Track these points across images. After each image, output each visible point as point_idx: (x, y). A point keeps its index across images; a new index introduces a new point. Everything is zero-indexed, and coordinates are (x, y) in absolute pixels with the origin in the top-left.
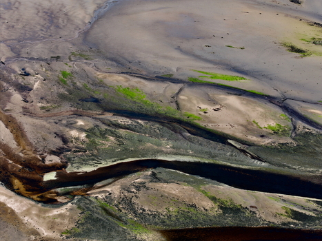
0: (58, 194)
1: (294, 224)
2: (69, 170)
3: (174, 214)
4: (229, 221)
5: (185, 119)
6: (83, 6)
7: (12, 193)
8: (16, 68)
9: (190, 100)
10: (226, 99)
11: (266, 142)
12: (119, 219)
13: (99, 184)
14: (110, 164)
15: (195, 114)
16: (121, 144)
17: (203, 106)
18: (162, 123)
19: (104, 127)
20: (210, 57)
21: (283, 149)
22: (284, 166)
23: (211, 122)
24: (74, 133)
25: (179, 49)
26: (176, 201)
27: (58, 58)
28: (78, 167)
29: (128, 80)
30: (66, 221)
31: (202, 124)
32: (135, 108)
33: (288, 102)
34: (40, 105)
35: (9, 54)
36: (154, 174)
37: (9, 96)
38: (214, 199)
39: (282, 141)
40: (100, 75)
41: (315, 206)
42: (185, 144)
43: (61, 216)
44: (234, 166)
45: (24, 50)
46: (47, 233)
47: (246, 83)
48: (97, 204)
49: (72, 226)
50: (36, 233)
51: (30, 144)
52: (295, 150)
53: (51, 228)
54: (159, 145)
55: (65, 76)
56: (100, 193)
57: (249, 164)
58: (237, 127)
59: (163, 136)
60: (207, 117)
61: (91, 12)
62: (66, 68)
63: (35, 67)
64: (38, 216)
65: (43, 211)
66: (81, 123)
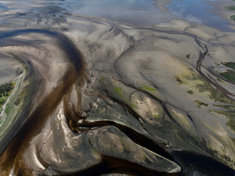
0: (79, 130)
1: (144, 164)
2: (87, 120)
3: (108, 148)
4: (124, 157)
5: (130, 105)
6: (120, 50)
7: (67, 126)
8: (91, 73)
9: (134, 97)
10: (146, 99)
11: (151, 122)
12: (92, 145)
13: (92, 128)
14: (99, 120)
15: (134, 104)
16: (106, 112)
17: (138, 101)
18: (122, 106)
19: (104, 104)
20: (149, 79)
21: (155, 127)
22: (153, 135)
23: (138, 109)
24: (95, 104)
25: (141, 73)
26: (112, 143)
27: (104, 70)
28: (90, 119)
29: (120, 84)
30: (76, 142)
31: (134, 109)
32: (116, 98)
33: (166, 104)
34: (90, 90)
35: (91, 67)
36: (110, 128)
37: (84, 84)
38: (123, 145)
39: (156, 123)
40: (113, 80)
41: (155, 157)
42: (126, 117)
43: (76, 139)
44: (136, 131)
45: (96, 66)
46: (69, 146)
47: (156, 93)
48: (88, 137)
49: (77, 145)
50: (66, 145)
51: (81, 106)
52: (159, 129)
53: (71, 144)
54: (117, 115)
55: (102, 79)
56: (91, 132)
57: (141, 131)
58: (144, 113)
59: (120, 112)
60: (137, 106)
61: (121, 52)
62: (104, 75)
63: (96, 74)
64: (70, 138)
65: (72, 136)
66: (98, 100)
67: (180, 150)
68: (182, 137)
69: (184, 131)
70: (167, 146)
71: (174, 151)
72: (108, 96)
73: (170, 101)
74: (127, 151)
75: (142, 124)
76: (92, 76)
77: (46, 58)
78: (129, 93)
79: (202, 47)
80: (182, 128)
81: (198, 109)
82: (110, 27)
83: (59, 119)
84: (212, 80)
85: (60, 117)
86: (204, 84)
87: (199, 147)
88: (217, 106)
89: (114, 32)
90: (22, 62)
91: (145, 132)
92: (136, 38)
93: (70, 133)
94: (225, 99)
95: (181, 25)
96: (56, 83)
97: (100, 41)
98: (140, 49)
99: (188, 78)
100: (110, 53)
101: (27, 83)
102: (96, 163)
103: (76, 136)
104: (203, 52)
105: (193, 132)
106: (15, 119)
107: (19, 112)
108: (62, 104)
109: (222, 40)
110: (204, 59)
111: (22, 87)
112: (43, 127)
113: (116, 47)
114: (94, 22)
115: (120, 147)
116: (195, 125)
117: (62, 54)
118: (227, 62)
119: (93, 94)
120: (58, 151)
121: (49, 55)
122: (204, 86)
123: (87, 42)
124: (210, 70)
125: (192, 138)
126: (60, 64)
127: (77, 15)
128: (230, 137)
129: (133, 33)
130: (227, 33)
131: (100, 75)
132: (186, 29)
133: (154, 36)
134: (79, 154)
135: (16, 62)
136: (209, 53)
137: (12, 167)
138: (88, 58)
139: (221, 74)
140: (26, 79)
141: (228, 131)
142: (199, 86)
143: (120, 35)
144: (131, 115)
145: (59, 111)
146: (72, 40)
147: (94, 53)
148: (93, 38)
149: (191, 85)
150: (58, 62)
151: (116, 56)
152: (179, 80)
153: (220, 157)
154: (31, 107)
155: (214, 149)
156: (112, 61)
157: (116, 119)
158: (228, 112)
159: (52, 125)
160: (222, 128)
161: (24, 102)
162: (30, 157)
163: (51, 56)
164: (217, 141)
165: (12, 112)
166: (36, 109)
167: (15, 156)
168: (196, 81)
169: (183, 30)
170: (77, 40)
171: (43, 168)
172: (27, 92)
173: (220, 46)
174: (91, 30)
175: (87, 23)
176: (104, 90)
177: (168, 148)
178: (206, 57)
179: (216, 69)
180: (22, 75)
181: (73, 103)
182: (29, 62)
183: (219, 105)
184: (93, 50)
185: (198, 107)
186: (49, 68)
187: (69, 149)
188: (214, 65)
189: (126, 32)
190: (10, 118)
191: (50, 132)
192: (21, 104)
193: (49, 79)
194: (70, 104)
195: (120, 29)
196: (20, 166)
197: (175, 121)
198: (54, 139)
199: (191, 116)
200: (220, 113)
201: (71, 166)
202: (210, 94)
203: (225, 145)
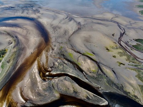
0: (47, 79)
1: (86, 100)
2: (51, 73)
3: (64, 90)
4: (74, 95)
5: (78, 64)
7: (39, 76)
8: (54, 44)
9: (80, 59)
10: (87, 60)
11: (90, 74)
12: (54, 88)
13: (55, 78)
14: (59, 73)
15: (80, 63)
16: (63, 68)
17: (82, 61)
18: (73, 64)
19: (62, 63)
20: (89, 48)
21: (93, 77)
22: (91, 82)
23: (82, 66)
24: (56, 63)
25: (85, 45)
26: (66, 87)
27: (62, 43)
28: (53, 72)
29: (72, 51)
30: (45, 86)
31: (80, 66)
32: (70, 59)
33: (100, 64)
34: (54, 54)
35: (54, 40)
36: (65, 78)
37: (50, 51)
38: (73, 88)
39: (94, 75)
40: (67, 49)
41: (92, 96)
42: (75, 71)
43: (45, 84)
44: (81, 79)
45: (57, 40)
46: (40, 88)
47: (93, 57)
48: (52, 83)
49: (45, 88)
50: (38, 88)
51: (48, 64)
52: (95, 78)
53: (42, 87)
54: (70, 70)
55: (61, 48)
56: (54, 80)
57: (84, 80)
58: (86, 69)
59: (71, 68)
60: (82, 65)
61: (73, 32)
62: (62, 46)
63: (57, 44)
64: (41, 83)
65: (42, 82)
66: (59, 61)
67: (107, 91)
68: (109, 84)
69: (110, 80)
70: (100, 89)
71: (104, 92)
72: (65, 58)
73: (102, 62)
74: (75, 92)
75: (85, 76)
76: (55, 46)
77: (27, 34)
78: (77, 57)
79: (122, 29)
80: (109, 78)
81: (119, 67)
82: (66, 16)
83: (34, 72)
84: (127, 49)
85: (35, 70)
86: (123, 52)
87: (119, 90)
88: (130, 65)
89: (69, 19)
90: (12, 37)
91: (86, 81)
92: (82, 23)
93: (41, 80)
94: (135, 61)
95: (109, 16)
96: (33, 50)
97: (60, 25)
98: (84, 30)
99: (113, 48)
100: (66, 32)
101: (15, 50)
102: (57, 99)
103: (45, 82)
104: (122, 32)
105: (116, 81)
106: (7, 71)
107: (10, 67)
108: (36, 63)
109: (134, 26)
110: (123, 37)
111: (12, 52)
112: (25, 76)
113: (70, 28)
114: (57, 13)
115: (72, 89)
116: (117, 77)
117: (37, 32)
118: (137, 39)
119: (55, 57)
120: (33, 91)
121: (29, 33)
122: (123, 53)
123: (52, 25)
124: (126, 44)
125: (115, 84)
126: (35, 38)
127: (46, 9)
128: (138, 84)
129: (80, 20)
130: (137, 21)
131: (60, 46)
132: (112, 18)
133: (93, 22)
134: (46, 93)
135: (8, 36)
136: (125, 33)
137: (5, 101)
138: (53, 35)
139: (133, 46)
140: (14, 47)
141: (137, 80)
142: (119, 53)
143: (72, 21)
144: (78, 70)
145: (34, 67)
146: (43, 24)
147: (56, 31)
148: (56, 23)
149: (115, 52)
150: (34, 37)
151: (70, 34)
152: (107, 49)
153: (131, 96)
154: (17, 64)
155: (128, 91)
156: (67, 37)
157: (69, 72)
158: (137, 69)
159: (30, 75)
160: (133, 79)
161: (13, 61)
162: (16, 95)
163: (30, 34)
164: (130, 86)
165: (5, 67)
166: (21, 65)
167: (7, 94)
168: (118, 50)
169: (110, 19)
170: (46, 24)
171: (24, 102)
172: (15, 55)
173: (133, 29)
174: (54, 18)
175: (52, 14)
176: (62, 55)
177: (100, 90)
178: (124, 35)
179: (130, 43)
180: (12, 45)
181: (43, 62)
182: (16, 37)
183: (131, 64)
184: (56, 30)
185: (119, 65)
186: (29, 40)
187: (40, 90)
188: (129, 40)
189: (76, 19)
190: (4, 71)
191: (29, 80)
192: (11, 62)
193: (28, 47)
194: (41, 63)
195: (72, 18)
196: (10, 100)
197: (105, 74)
198: (31, 84)
199: (114, 71)
200: (132, 69)
201: (41, 101)
202: (126, 58)
203: (135, 89)
